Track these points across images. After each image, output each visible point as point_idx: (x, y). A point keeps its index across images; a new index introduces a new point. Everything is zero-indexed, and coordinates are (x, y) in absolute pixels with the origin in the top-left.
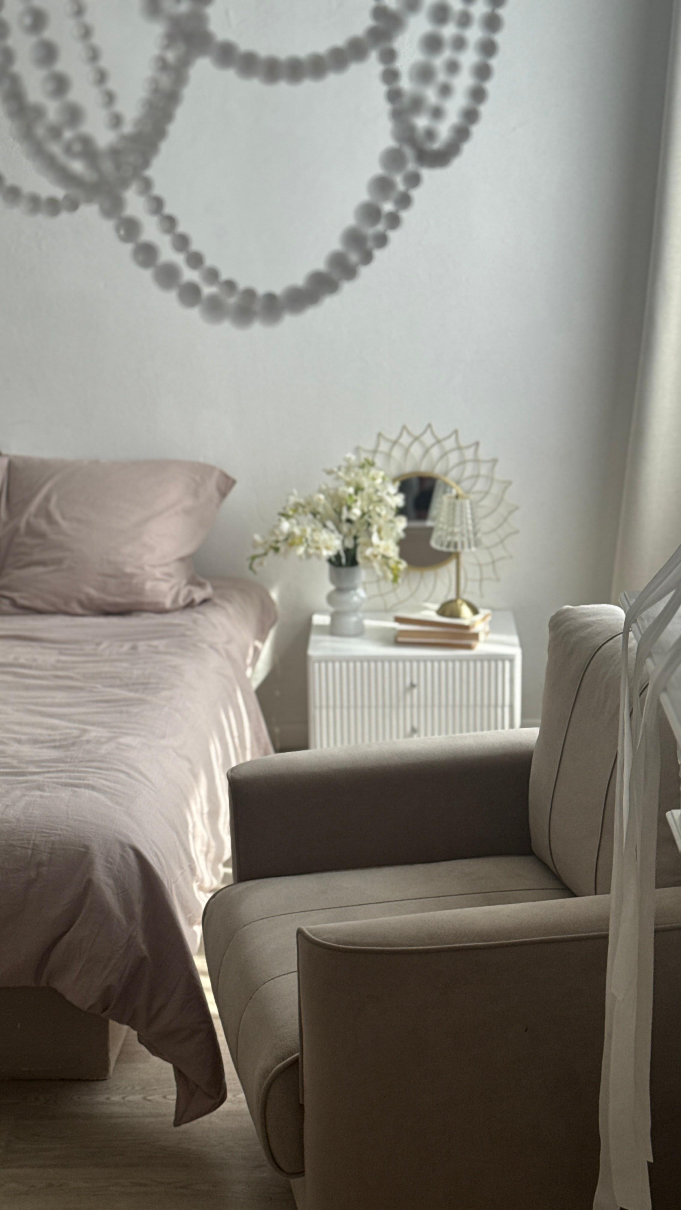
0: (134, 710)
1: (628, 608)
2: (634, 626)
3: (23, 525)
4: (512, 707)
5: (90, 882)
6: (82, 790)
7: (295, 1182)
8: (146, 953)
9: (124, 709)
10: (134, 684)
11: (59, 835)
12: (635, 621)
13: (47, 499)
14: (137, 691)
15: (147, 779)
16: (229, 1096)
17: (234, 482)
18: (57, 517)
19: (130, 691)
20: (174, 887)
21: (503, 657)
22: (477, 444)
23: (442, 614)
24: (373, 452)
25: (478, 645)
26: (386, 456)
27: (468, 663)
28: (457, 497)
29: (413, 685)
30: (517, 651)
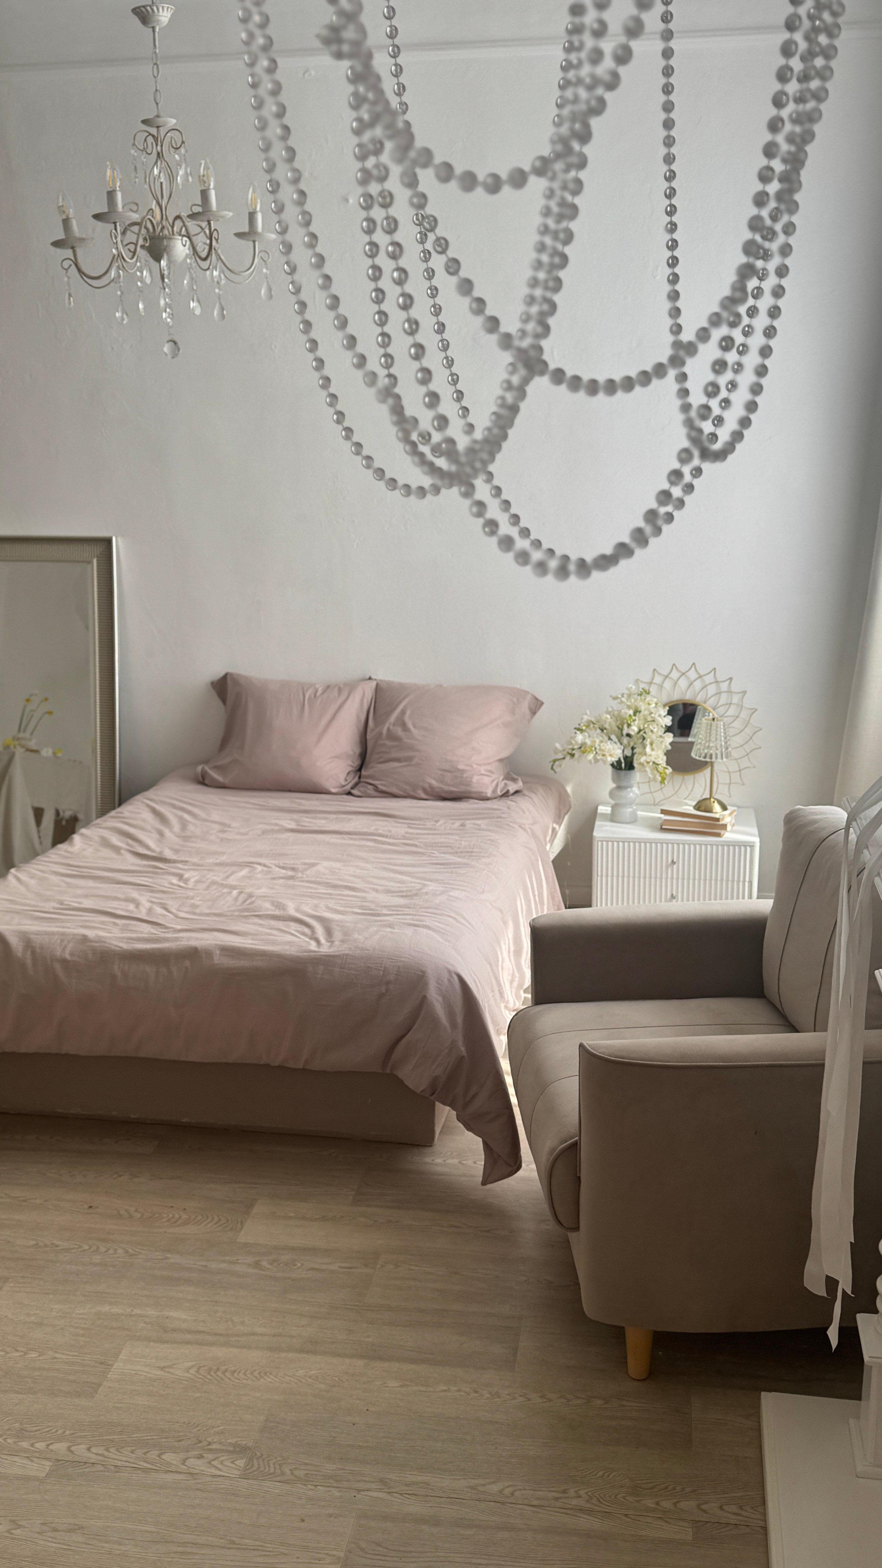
0: (462, 871)
1: (849, 810)
2: (854, 823)
3: (385, 731)
4: (751, 883)
5: (424, 998)
6: (422, 929)
7: (572, 1236)
8: (464, 1053)
9: (454, 870)
10: (462, 852)
11: (403, 962)
12: (856, 820)
13: (403, 712)
14: (464, 857)
15: (470, 924)
16: (523, 1165)
17: (542, 703)
18: (410, 725)
19: (459, 857)
20: (486, 1005)
21: (745, 844)
22: (730, 679)
23: (697, 808)
24: (649, 683)
25: (725, 834)
26: (660, 687)
27: (718, 847)
28: (713, 720)
29: (674, 862)
30: (757, 840)
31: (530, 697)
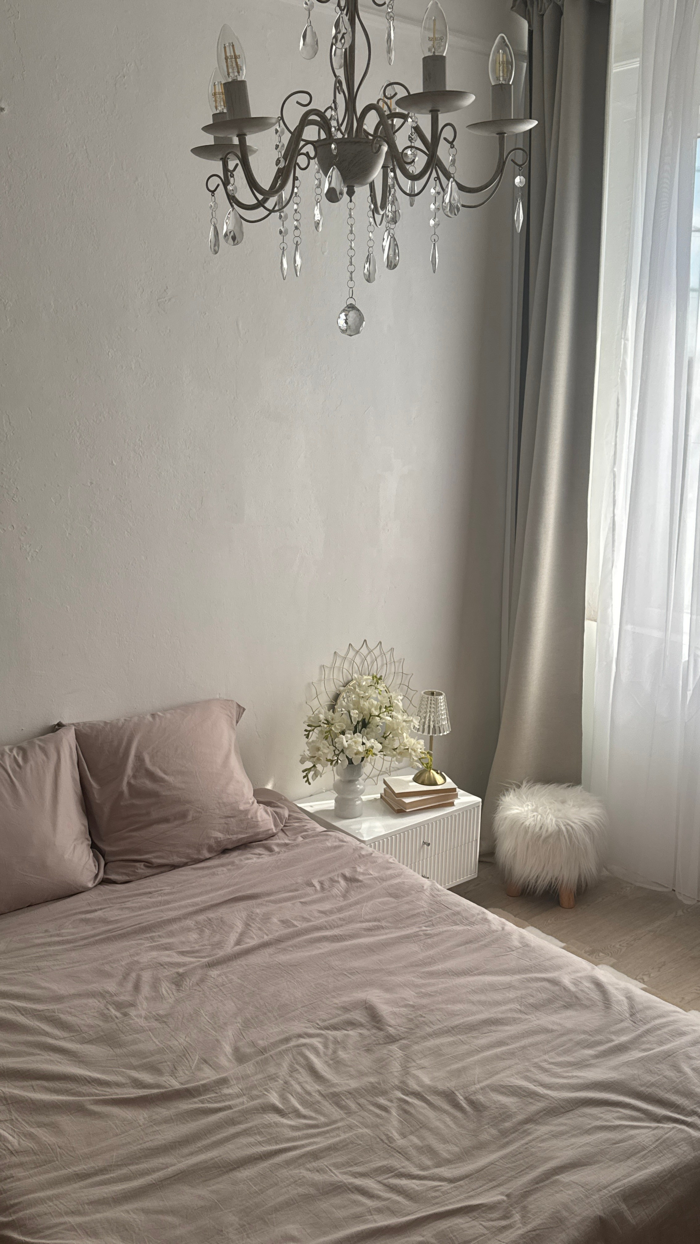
3: (125, 788)
4: (477, 840)
13: (139, 759)
17: (244, 709)
18: (161, 774)
21: (474, 806)
22: (392, 649)
23: (423, 783)
24: (332, 668)
25: (456, 802)
26: (341, 669)
27: (455, 816)
28: (432, 694)
29: (424, 843)
30: (480, 800)
31: (235, 705)
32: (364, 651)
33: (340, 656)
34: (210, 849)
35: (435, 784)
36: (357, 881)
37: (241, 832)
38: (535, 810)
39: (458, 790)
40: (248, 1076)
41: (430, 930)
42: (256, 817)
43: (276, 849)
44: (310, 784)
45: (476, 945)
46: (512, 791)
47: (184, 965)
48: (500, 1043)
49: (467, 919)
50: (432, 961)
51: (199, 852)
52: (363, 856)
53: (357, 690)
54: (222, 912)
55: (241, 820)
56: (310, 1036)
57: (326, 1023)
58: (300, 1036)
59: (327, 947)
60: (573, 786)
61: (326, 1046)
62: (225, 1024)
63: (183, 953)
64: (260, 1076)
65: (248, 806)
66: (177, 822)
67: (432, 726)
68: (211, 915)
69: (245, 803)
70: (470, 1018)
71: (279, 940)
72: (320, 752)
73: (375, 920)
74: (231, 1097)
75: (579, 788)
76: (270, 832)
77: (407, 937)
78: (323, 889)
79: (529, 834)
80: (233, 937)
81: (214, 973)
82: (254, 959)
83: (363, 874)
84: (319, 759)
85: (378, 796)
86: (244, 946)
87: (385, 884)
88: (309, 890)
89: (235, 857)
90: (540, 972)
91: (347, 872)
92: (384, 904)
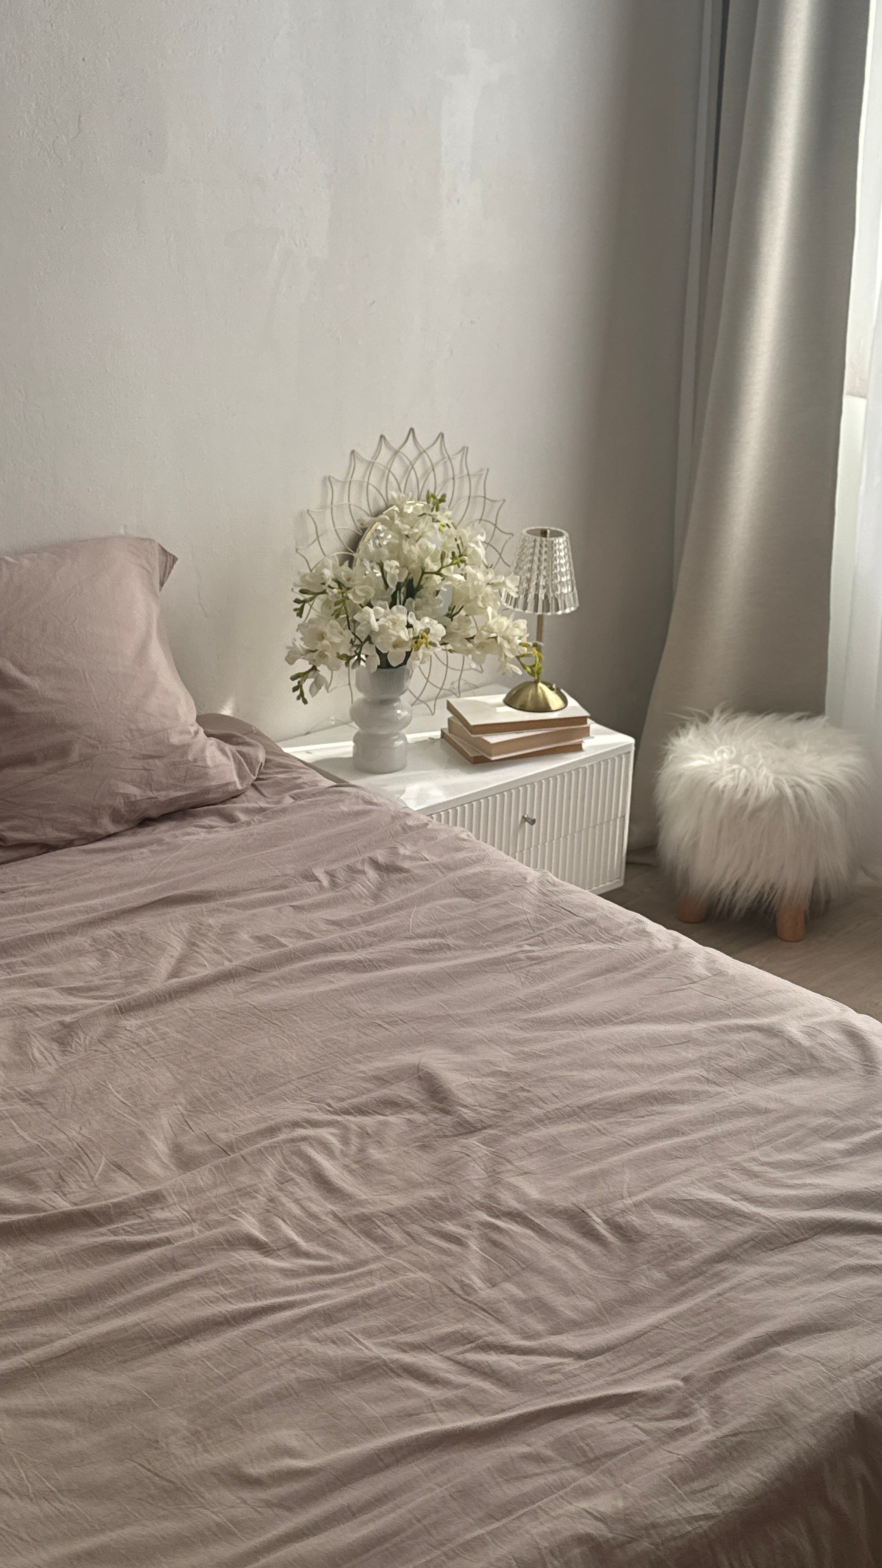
4: (623, 817)
17: (175, 559)
21: (620, 752)
22: (464, 450)
23: (523, 708)
24: (347, 483)
25: (586, 743)
26: (364, 486)
27: (585, 768)
28: (544, 533)
29: (525, 819)
30: (631, 740)
31: (157, 551)
32: (410, 450)
33: (362, 460)
34: (116, 816)
35: (547, 709)
36: (400, 870)
37: (174, 787)
38: (737, 760)
39: (589, 721)
40: (199, 1191)
41: (538, 951)
42: (204, 759)
43: (243, 817)
44: (305, 702)
45: (626, 975)
46: (692, 730)
47: (74, 1010)
48: (672, 1132)
49: (607, 931)
50: (542, 1001)
51: (94, 821)
52: (410, 827)
53: (397, 522)
54: (143, 922)
55: (174, 764)
56: (315, 1124)
57: (344, 1104)
58: (296, 1124)
59: (344, 980)
60: (809, 717)
61: (345, 1141)
62: (155, 1106)
63: (70, 991)
64: (222, 1190)
65: (186, 738)
66: (50, 765)
67: (541, 596)
68: (121, 927)
69: (182, 733)
70: (614, 1093)
71: (253, 969)
72: (325, 642)
73: (435, 935)
74: (169, 1224)
75: (820, 721)
76: (231, 788)
77: (496, 963)
78: (334, 884)
79: (724, 804)
80: (165, 965)
81: (131, 1022)
82: (205, 1000)
83: (411, 858)
84: (323, 656)
85: (437, 734)
86: (186, 979)
87: (451, 875)
88: (308, 886)
89: (164, 832)
90: (746, 1015)
91: (381, 856)
92: (451, 908)
